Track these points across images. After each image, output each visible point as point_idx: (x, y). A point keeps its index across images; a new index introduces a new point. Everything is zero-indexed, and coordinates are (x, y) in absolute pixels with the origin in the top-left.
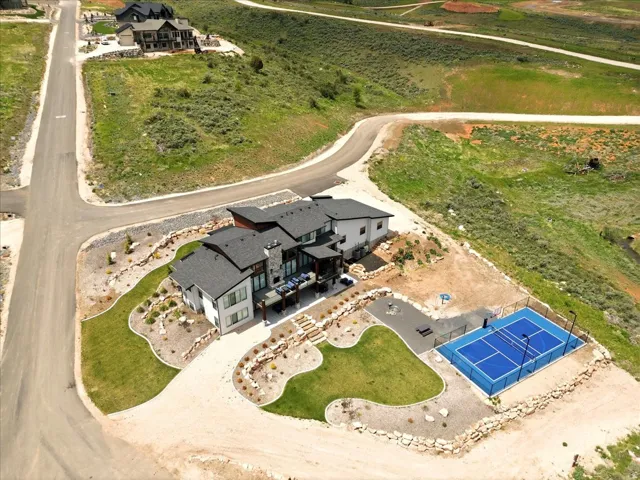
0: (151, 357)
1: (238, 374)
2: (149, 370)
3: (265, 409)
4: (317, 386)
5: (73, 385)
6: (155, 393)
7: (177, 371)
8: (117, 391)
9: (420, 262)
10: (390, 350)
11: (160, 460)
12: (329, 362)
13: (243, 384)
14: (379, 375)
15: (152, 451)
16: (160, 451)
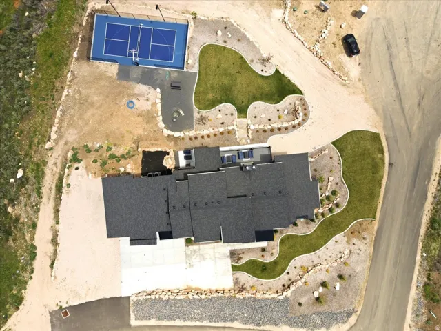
0: (344, 161)
1: (304, 120)
2: (348, 152)
3: (301, 93)
4: (267, 89)
5: (390, 164)
6: (351, 134)
7: (334, 143)
8: (369, 147)
9: (109, 149)
10: (209, 86)
11: (364, 90)
12: (248, 101)
13: (305, 112)
14: (230, 74)
15: (366, 98)
16: (362, 96)
